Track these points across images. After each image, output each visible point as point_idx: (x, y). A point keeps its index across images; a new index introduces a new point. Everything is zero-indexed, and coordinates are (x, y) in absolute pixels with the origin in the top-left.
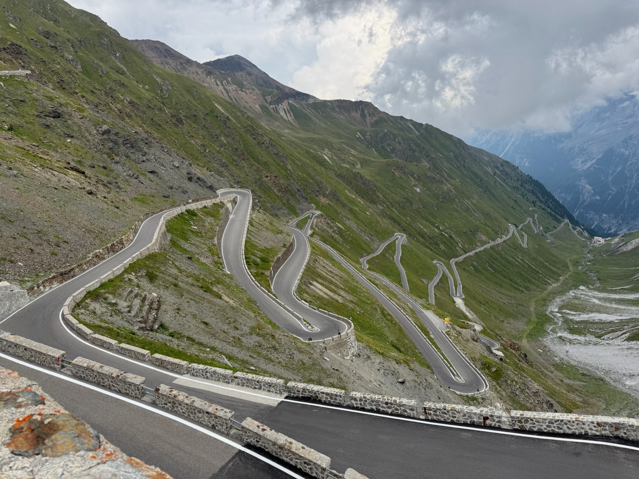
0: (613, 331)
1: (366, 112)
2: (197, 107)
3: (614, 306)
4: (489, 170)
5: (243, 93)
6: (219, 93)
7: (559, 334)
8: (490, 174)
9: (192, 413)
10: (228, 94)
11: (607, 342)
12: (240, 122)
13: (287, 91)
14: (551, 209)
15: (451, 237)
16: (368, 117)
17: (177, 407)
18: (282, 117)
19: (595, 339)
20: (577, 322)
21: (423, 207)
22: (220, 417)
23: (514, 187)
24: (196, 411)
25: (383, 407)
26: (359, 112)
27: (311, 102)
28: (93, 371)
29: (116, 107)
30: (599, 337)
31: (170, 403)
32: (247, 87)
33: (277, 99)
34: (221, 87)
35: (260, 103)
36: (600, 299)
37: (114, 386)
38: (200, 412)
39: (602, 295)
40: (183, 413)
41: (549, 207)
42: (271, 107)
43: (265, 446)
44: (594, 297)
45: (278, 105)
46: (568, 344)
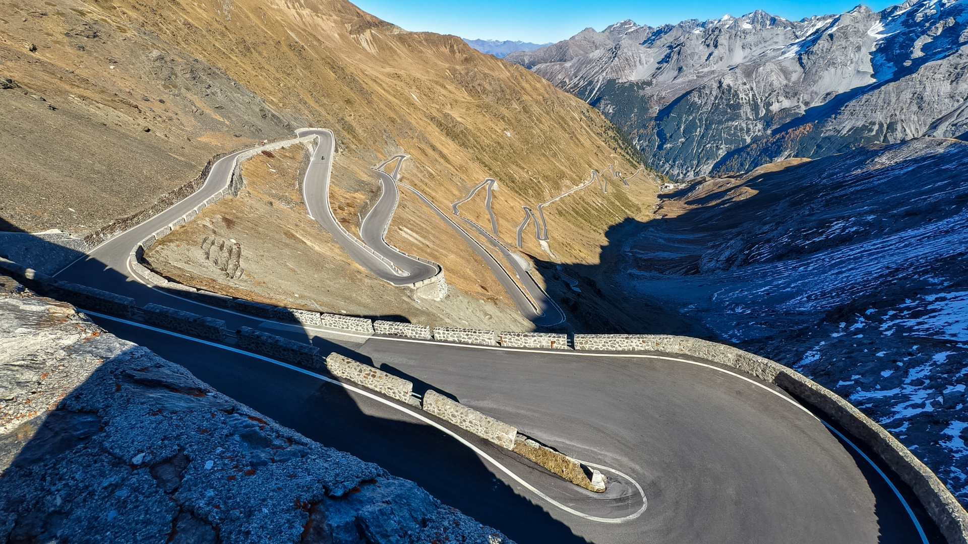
0: (673, 267)
1: (455, 47)
2: (266, 33)
3: (676, 245)
4: (576, 116)
5: (319, 19)
6: (291, 17)
7: (629, 272)
8: (576, 120)
9: (277, 351)
10: (302, 19)
11: (668, 276)
12: (317, 52)
13: (369, 18)
14: (630, 156)
15: (539, 182)
16: (458, 53)
17: (261, 347)
18: (364, 49)
19: (658, 274)
20: (645, 260)
21: (514, 152)
22: (305, 353)
23: (598, 134)
24: (281, 350)
25: (463, 338)
26: (448, 47)
27: (396, 33)
28: (167, 316)
29: (167, 29)
30: (662, 273)
31: (253, 343)
32: (324, 12)
33: (358, 28)
34: (293, 11)
35: (339, 32)
36: (665, 240)
37: (192, 330)
38: (284, 350)
39: (666, 236)
40: (268, 352)
41: (627, 153)
42: (352, 36)
43: (350, 377)
44: (661, 238)
45: (359, 35)
46: (636, 279)
